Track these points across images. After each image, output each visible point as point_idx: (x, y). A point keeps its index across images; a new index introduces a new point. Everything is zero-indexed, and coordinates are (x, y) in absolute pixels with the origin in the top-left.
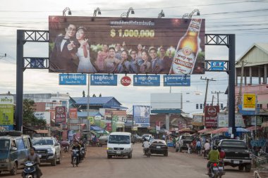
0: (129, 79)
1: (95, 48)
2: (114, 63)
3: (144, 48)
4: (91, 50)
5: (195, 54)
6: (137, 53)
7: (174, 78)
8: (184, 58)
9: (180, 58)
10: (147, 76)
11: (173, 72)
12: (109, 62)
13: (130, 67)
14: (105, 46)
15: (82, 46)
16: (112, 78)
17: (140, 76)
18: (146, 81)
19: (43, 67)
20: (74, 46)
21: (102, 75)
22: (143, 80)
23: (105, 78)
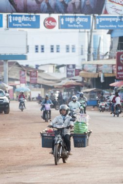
7: (107, 19)
10: (75, 17)
11: (106, 12)
17: (67, 17)
18: (75, 23)
21: (21, 16)
22: (71, 22)
23: (25, 19)
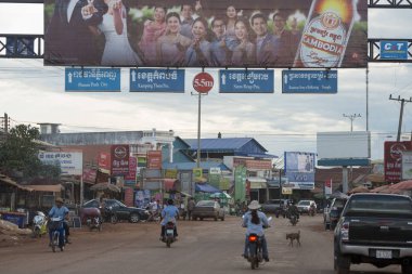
0: (209, 78)
1: (138, 14)
2: (179, 45)
3: (240, 14)
4: (129, 18)
5: (346, 26)
6: (226, 23)
7: (302, 76)
8: (324, 33)
9: (315, 34)
10: (247, 72)
11: (301, 65)
12: (168, 44)
13: (211, 53)
14: (160, 10)
15: (110, 10)
16: (174, 76)
17: (232, 72)
18: (245, 81)
19: (32, 55)
20: (96, 11)
21: (153, 71)
22: (239, 80)
23: (159, 76)
